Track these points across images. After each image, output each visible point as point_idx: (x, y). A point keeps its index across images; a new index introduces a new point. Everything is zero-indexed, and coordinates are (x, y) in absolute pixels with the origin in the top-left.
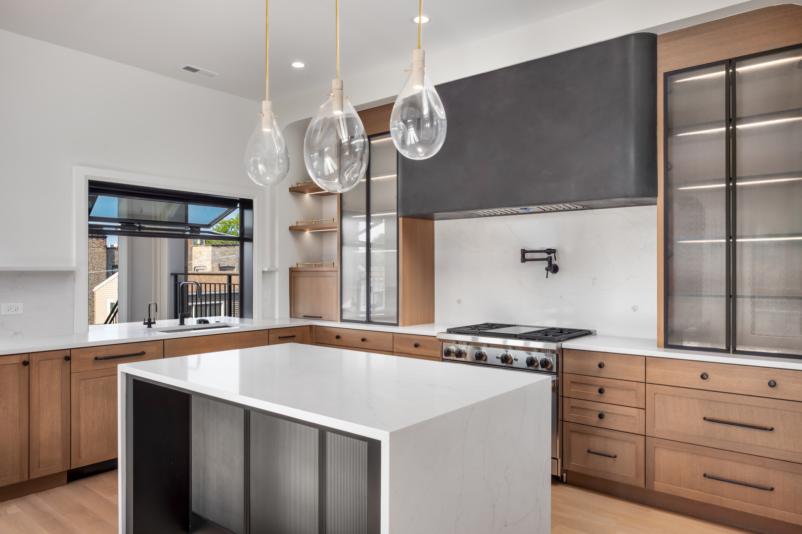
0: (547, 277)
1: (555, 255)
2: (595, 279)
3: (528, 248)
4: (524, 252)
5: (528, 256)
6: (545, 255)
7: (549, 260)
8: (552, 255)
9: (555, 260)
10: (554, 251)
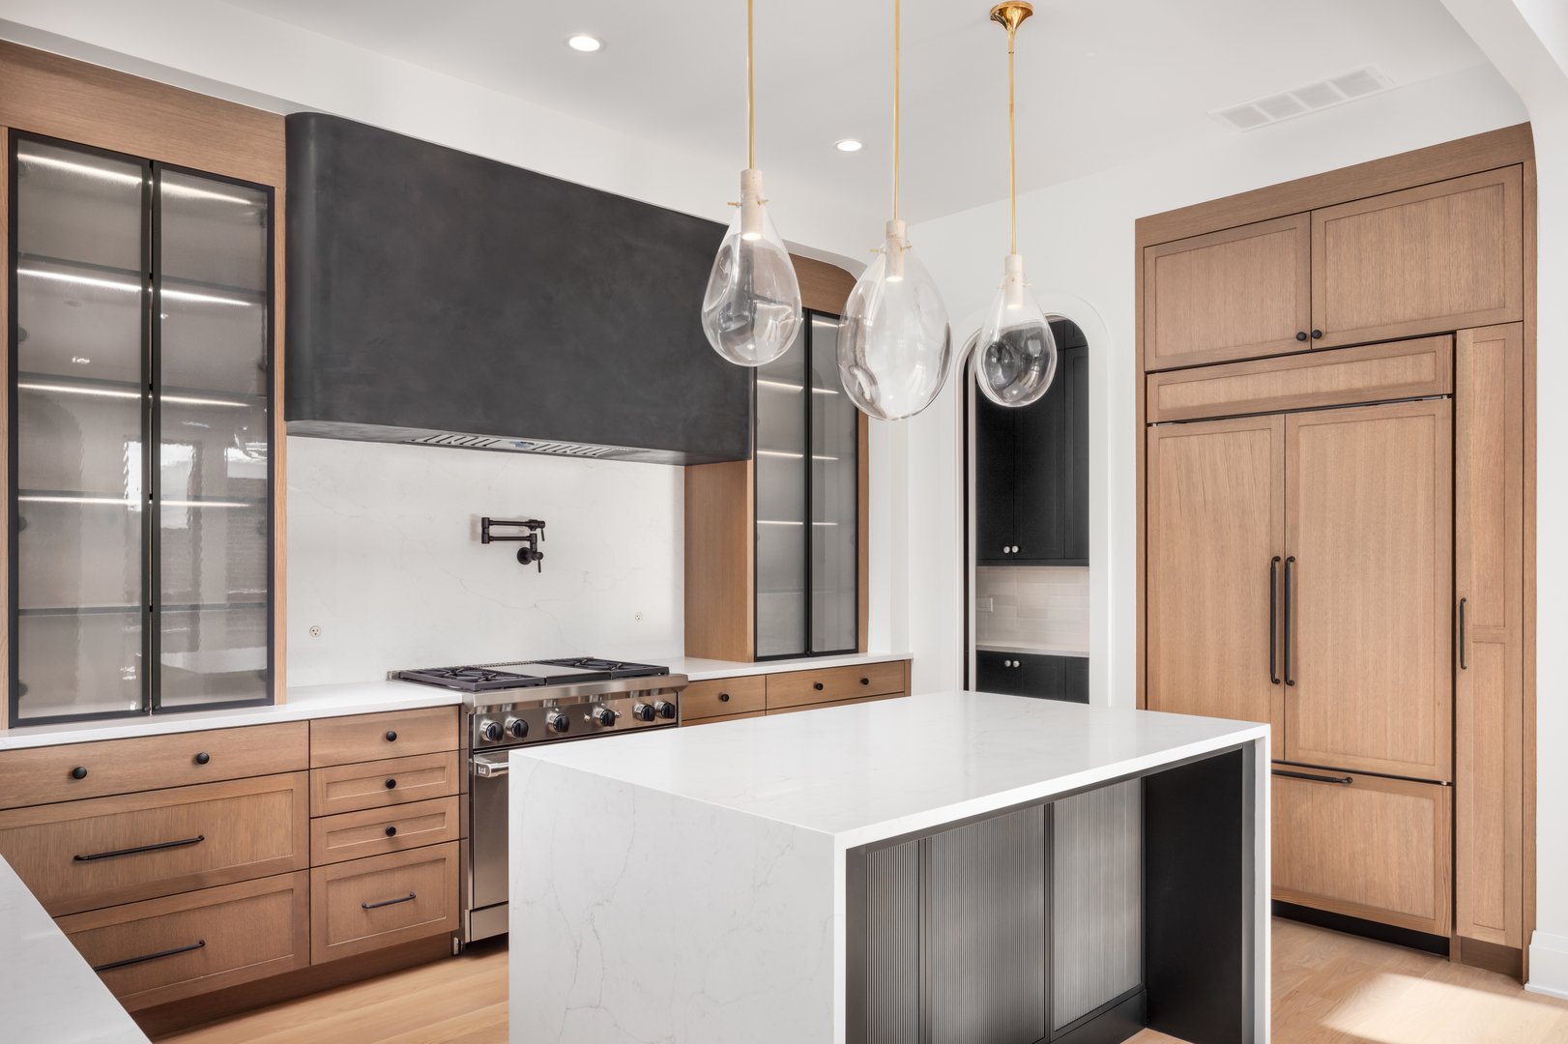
0: (540, 571)
1: (542, 532)
2: (587, 573)
3: (493, 517)
4: (487, 523)
5: (494, 531)
6: (527, 532)
7: (532, 539)
8: (538, 531)
9: (543, 540)
10: (541, 524)
